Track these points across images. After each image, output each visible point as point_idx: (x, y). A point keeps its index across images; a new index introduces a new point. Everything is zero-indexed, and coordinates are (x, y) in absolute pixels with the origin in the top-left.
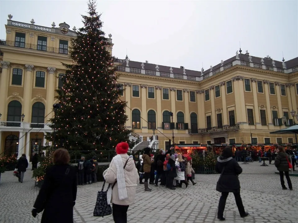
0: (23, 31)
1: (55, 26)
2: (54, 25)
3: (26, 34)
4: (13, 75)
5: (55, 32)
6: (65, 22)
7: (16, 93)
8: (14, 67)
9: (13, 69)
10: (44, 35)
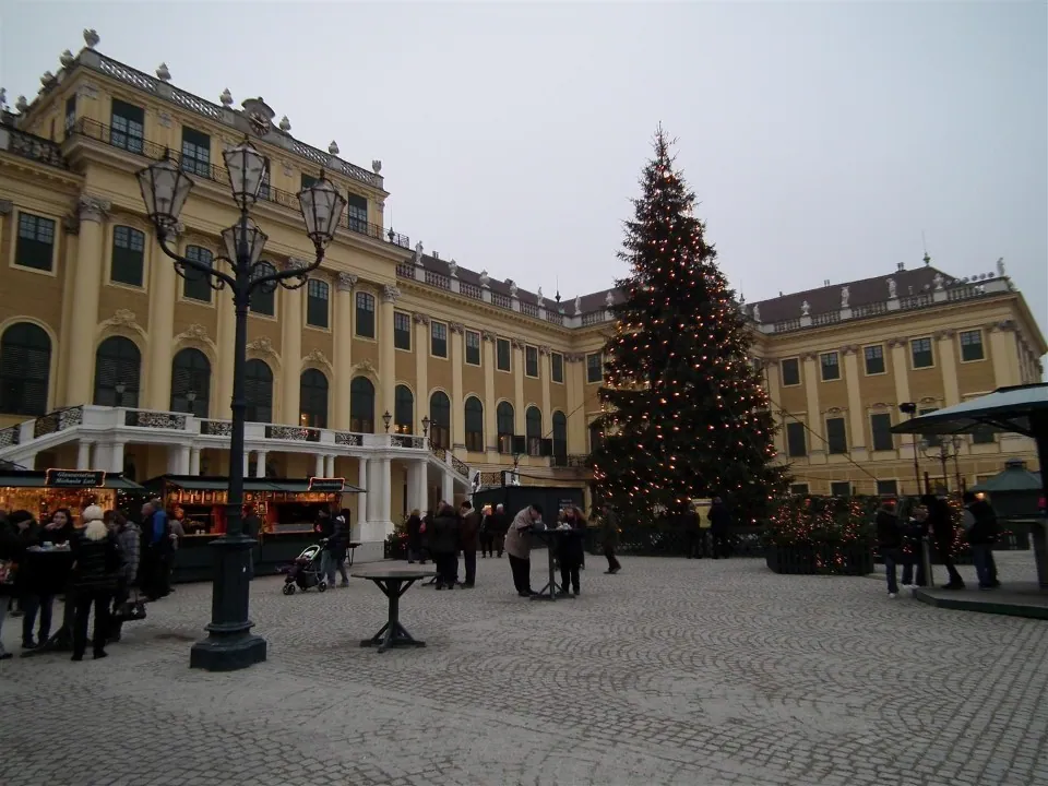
0: (138, 100)
1: (230, 101)
2: (227, 99)
3: (147, 112)
4: (115, 248)
5: (232, 123)
6: (261, 98)
7: (127, 313)
8: (117, 221)
9: (115, 227)
10: (204, 128)
